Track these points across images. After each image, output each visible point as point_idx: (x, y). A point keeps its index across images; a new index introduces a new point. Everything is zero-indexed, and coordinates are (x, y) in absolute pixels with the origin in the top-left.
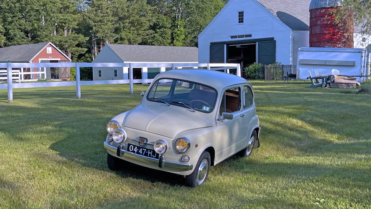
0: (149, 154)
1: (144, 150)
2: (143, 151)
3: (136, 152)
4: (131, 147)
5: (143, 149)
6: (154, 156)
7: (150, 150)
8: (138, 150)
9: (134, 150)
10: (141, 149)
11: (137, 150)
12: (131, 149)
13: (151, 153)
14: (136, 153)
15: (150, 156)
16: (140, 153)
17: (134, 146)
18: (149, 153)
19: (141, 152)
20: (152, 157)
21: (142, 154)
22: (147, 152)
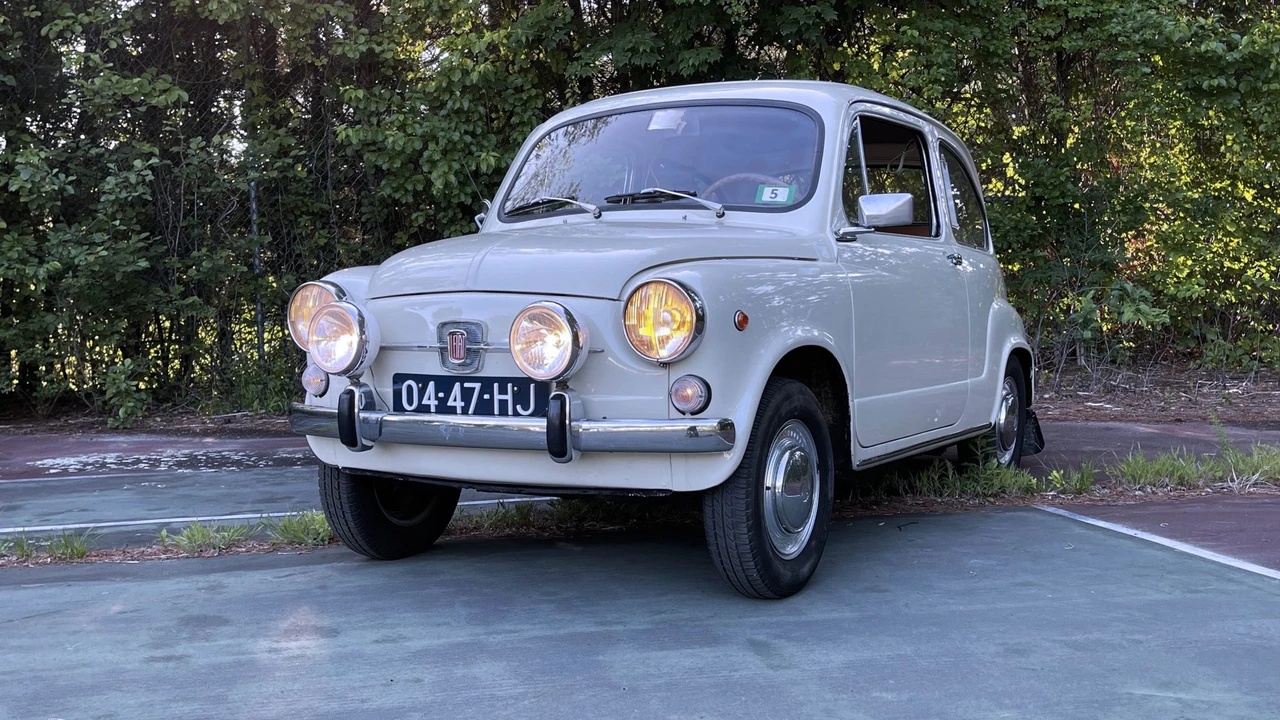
0: (500, 401)
1: (474, 389)
2: (467, 395)
3: (433, 409)
4: (410, 388)
5: (466, 385)
6: (526, 408)
7: (503, 382)
8: (441, 395)
9: (425, 402)
10: (457, 385)
11: (437, 398)
12: (410, 402)
13: (509, 397)
14: (437, 412)
15: (503, 412)
16: (452, 411)
17: (423, 380)
18: (497, 397)
19: (459, 404)
20: (516, 414)
21: (465, 411)
22: (486, 397)
